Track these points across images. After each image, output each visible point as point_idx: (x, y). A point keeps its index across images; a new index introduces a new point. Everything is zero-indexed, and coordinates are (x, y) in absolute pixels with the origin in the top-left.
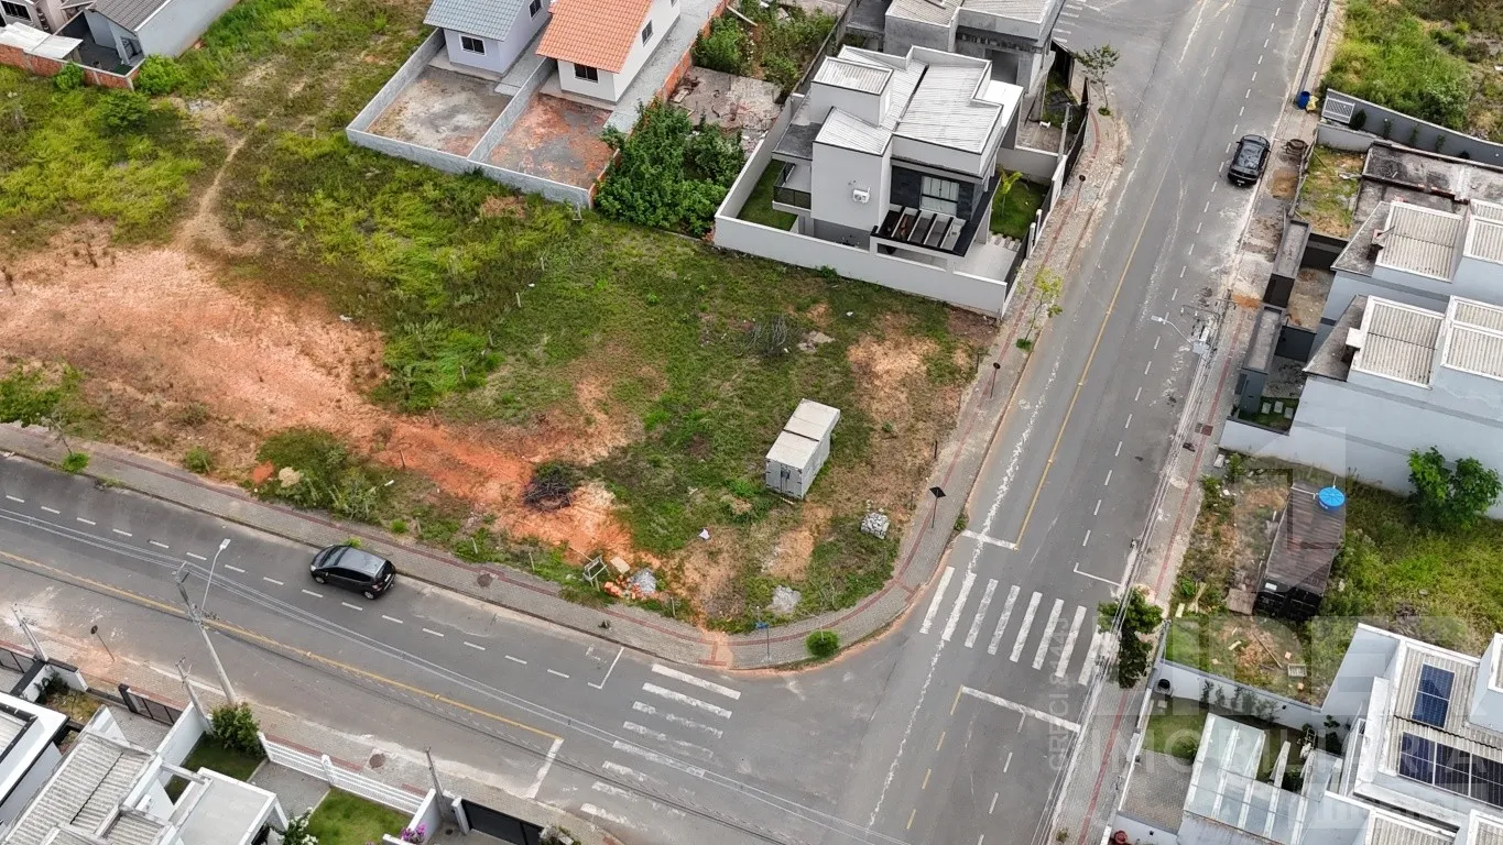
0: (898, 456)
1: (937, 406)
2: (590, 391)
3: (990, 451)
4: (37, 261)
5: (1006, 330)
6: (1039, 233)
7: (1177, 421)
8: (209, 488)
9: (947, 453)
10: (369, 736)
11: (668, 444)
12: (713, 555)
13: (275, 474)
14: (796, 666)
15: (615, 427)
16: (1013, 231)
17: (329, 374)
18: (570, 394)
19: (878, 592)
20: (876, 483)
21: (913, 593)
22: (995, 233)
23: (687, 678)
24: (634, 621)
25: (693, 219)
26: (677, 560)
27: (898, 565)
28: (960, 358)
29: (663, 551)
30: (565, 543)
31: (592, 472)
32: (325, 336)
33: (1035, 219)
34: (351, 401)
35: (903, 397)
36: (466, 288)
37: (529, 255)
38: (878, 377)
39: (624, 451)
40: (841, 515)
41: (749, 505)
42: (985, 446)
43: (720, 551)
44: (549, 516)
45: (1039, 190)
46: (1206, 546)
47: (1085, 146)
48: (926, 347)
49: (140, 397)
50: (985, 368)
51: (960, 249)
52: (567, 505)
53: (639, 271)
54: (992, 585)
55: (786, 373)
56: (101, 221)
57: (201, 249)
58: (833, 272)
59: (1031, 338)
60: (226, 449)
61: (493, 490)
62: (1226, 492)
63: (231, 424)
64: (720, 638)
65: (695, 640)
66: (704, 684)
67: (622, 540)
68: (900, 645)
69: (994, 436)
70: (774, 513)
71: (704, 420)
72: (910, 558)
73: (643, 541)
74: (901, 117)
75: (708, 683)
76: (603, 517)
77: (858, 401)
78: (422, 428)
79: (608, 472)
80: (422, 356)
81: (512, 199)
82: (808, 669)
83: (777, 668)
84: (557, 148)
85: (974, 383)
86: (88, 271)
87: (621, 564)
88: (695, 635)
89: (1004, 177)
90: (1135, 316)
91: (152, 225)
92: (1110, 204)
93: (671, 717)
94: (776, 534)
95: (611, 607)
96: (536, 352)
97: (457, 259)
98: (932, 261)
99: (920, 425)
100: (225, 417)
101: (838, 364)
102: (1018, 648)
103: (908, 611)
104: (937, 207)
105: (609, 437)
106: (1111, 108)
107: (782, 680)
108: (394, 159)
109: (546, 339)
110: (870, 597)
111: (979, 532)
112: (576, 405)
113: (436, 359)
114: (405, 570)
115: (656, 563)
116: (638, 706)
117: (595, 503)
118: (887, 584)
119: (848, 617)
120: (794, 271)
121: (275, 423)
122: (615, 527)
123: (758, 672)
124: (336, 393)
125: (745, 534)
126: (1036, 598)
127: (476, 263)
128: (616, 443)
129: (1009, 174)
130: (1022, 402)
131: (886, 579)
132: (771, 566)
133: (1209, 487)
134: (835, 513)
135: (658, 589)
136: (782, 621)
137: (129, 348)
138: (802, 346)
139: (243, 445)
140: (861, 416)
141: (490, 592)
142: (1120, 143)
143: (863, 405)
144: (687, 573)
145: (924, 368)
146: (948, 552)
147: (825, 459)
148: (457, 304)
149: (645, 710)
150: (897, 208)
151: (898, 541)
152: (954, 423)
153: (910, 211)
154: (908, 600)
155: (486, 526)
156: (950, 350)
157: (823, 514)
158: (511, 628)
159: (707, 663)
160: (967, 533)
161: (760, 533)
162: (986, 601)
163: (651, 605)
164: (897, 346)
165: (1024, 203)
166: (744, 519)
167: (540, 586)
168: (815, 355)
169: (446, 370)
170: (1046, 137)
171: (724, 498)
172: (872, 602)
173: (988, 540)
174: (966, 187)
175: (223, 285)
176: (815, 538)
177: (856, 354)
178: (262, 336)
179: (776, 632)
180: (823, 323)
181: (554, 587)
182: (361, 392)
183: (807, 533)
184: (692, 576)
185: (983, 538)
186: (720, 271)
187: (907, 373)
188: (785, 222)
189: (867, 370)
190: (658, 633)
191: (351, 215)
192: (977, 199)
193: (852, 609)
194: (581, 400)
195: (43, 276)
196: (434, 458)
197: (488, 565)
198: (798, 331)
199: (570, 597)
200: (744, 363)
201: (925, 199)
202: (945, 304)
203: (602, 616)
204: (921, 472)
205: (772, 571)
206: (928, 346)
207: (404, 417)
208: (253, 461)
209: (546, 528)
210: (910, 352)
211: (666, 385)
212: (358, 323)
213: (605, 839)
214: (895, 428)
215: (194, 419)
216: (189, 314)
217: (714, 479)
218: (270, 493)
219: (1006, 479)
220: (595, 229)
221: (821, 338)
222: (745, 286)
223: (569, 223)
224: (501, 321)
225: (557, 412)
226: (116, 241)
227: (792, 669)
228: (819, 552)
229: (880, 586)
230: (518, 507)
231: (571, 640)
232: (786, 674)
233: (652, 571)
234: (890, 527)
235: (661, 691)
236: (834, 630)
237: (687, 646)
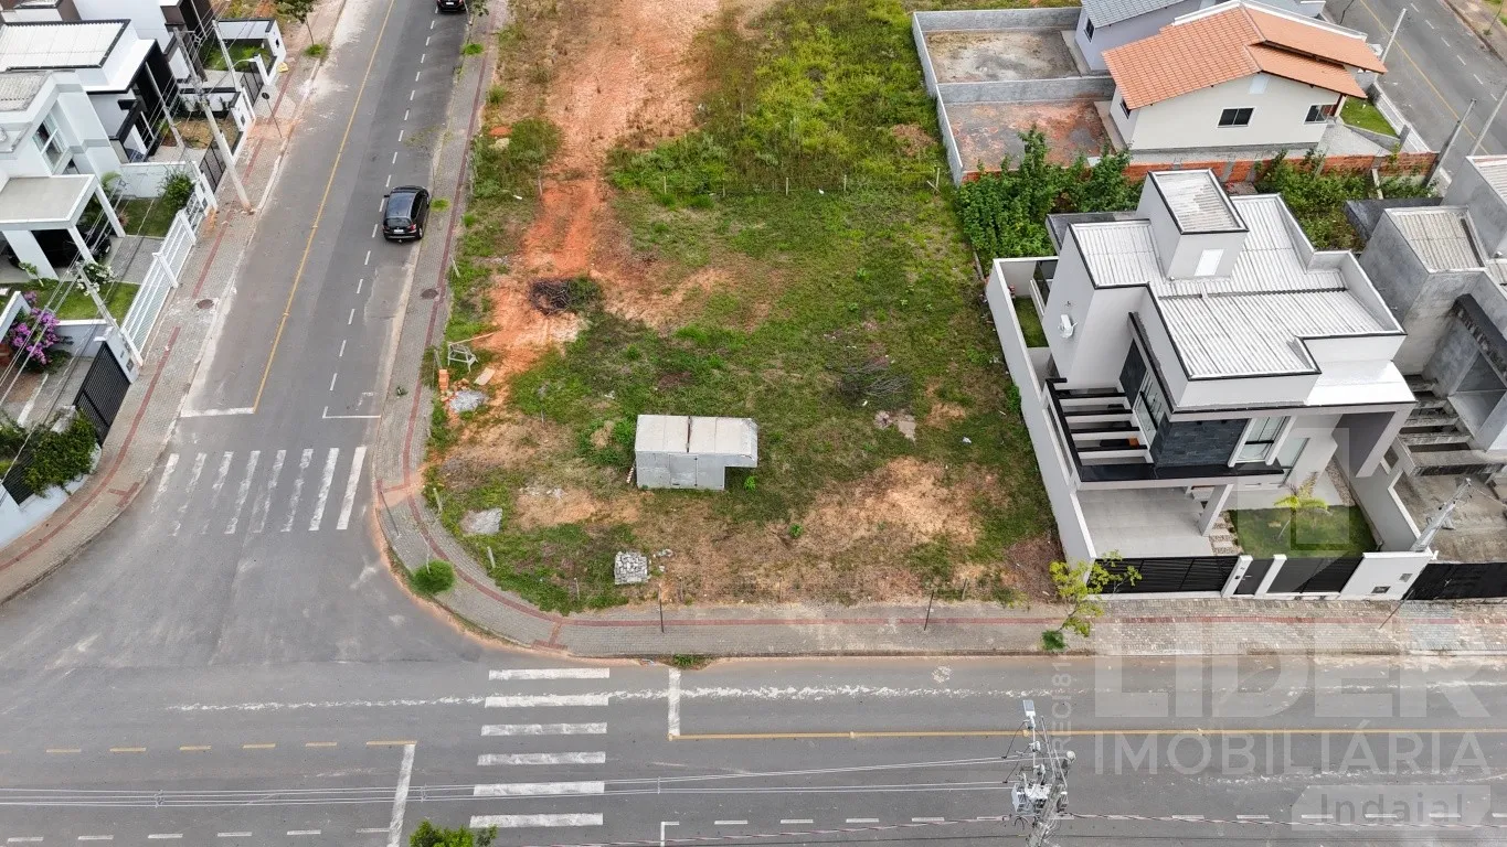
0: (758, 558)
1: (869, 572)
2: (707, 279)
3: (828, 657)
5: (1066, 610)
8: (474, 113)
9: (796, 609)
10: (236, 291)
11: (665, 356)
12: (526, 441)
13: (502, 137)
14: (397, 565)
15: (669, 312)
17: (629, 124)
19: (537, 609)
20: (702, 549)
21: (551, 644)
23: (355, 478)
24: (414, 410)
26: (507, 416)
27: (587, 615)
28: (968, 573)
29: (512, 403)
30: (497, 329)
31: (597, 315)
32: (673, 105)
34: (606, 144)
36: (782, 153)
38: (881, 499)
39: (640, 328)
40: (635, 532)
41: (605, 444)
42: (835, 649)
43: (534, 445)
44: (527, 307)
52: (546, 314)
54: (597, 728)
55: (828, 415)
60: (516, 105)
61: (542, 260)
63: (544, 96)
64: (417, 485)
65: (407, 466)
66: (351, 493)
67: (519, 367)
68: (463, 656)
70: (606, 470)
71: (715, 372)
72: (603, 624)
73: (522, 384)
75: (352, 498)
76: (543, 343)
78: (596, 193)
79: (604, 333)
82: (397, 578)
83: (390, 549)
87: (485, 376)
88: (413, 465)
93: (299, 483)
94: (579, 483)
95: (424, 389)
96: (737, 226)
99: (825, 565)
100: (549, 91)
102: (500, 789)
103: (519, 648)
105: (652, 312)
107: (374, 558)
110: (524, 603)
111: (686, 686)
114: (426, 245)
115: (498, 402)
116: (308, 453)
117: (566, 330)
118: (554, 613)
119: (481, 589)
120: (997, 370)
121: (555, 115)
122: (532, 356)
123: (379, 535)
124: (610, 133)
125: (565, 457)
126: (595, 788)
127: (819, 147)
131: (561, 610)
132: (531, 495)
134: (634, 525)
135: (462, 415)
136: (453, 529)
138: (882, 415)
139: (524, 111)
140: (803, 503)
141: (419, 303)
143: (822, 499)
144: (492, 430)
145: (925, 540)
146: (633, 660)
147: (709, 486)
148: (758, 155)
149: (304, 460)
151: (623, 602)
154: (538, 643)
155: (495, 272)
157: (628, 514)
158: (380, 333)
159: (379, 487)
160: (674, 673)
161: (573, 469)
162: (566, 728)
163: (440, 417)
166: (584, 448)
167: (437, 330)
171: (609, 423)
172: (517, 606)
173: (674, 700)
176: (588, 520)
179: (438, 532)
180: (934, 422)
181: (438, 340)
182: (618, 146)
183: (592, 510)
184: (490, 435)
185: (674, 694)
189: (882, 486)
190: (405, 434)
193: (498, 590)
194: (691, 278)
196: (563, 213)
197: (448, 290)
198: (904, 403)
199: (428, 355)
202: (1054, 527)
203: (413, 386)
204: (746, 590)
205: (522, 498)
207: (602, 180)
208: (511, 122)
209: (509, 308)
210: (945, 516)
213: (137, 484)
215: (539, 80)
217: (633, 407)
219: (791, 690)
221: (906, 427)
223: (922, 181)
224: (758, 189)
225: (665, 267)
227: (392, 563)
228: (567, 531)
229: (547, 607)
230: (528, 282)
231: (378, 377)
232: (385, 560)
233: (485, 402)
234: (639, 585)
235: (331, 464)
236: (458, 581)
237: (396, 463)
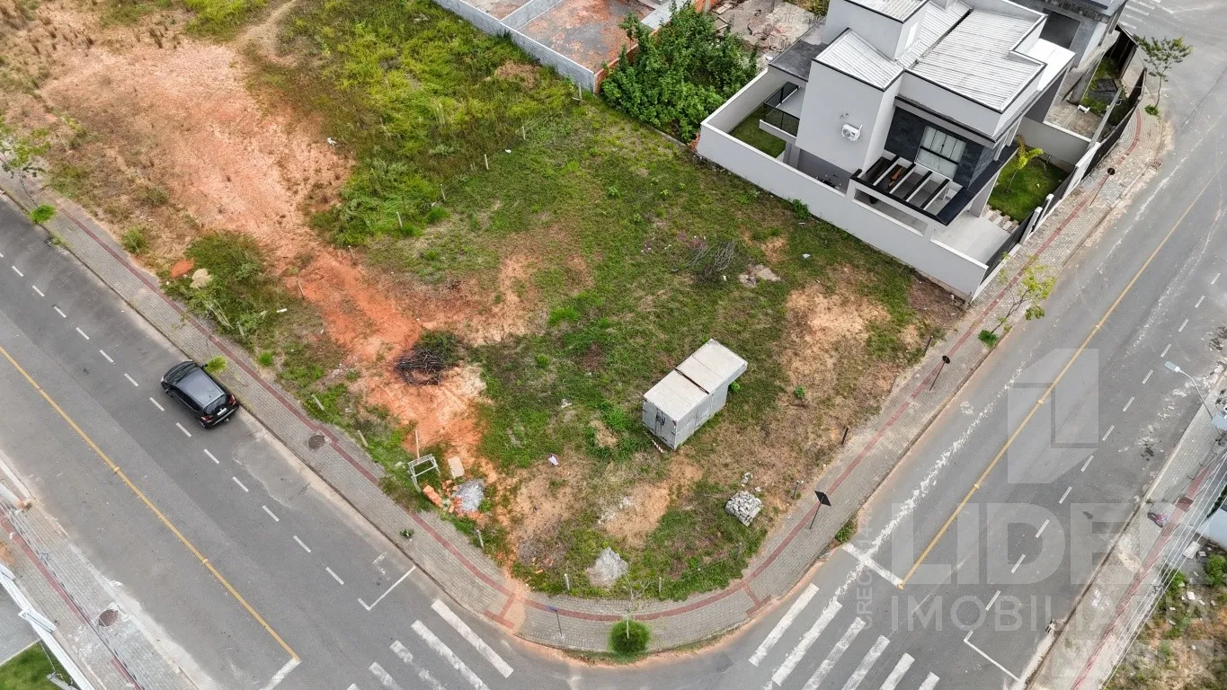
0: (800, 430)
1: (865, 382)
2: (514, 268)
3: (908, 453)
4: (122, 33)
5: (972, 316)
6: (1044, 220)
7: (1149, 481)
8: (132, 270)
9: (856, 442)
10: (119, 584)
11: (564, 345)
12: (554, 486)
13: (191, 272)
14: (589, 657)
15: (521, 313)
16: (1013, 211)
17: (289, 189)
18: (494, 266)
19: (719, 591)
20: (765, 454)
21: (759, 605)
22: (993, 209)
23: (463, 629)
24: (439, 538)
25: (683, 122)
26: (515, 480)
27: (754, 562)
28: (910, 336)
29: (505, 466)
30: (413, 424)
31: (475, 354)
32: (306, 153)
33: (1042, 203)
34: (294, 219)
35: (830, 362)
36: (447, 139)
37: (518, 121)
38: (811, 332)
39: (518, 340)
40: (711, 481)
41: (615, 440)
42: (905, 445)
43: (564, 484)
44: (413, 390)
45: (1057, 175)
46: (1147, 662)
47: (1121, 141)
48: (876, 313)
49: (124, 168)
50: (933, 354)
51: (945, 217)
52: (435, 383)
53: (613, 162)
54: (857, 626)
55: (715, 303)
56: (188, 11)
57: (251, 54)
58: (804, 208)
59: (998, 333)
60: (166, 235)
61: (373, 346)
62: (1191, 596)
63: (182, 214)
64: (521, 590)
65: (493, 583)
66: (478, 643)
67: (471, 438)
68: (719, 669)
69: (919, 435)
70: (638, 456)
71: (610, 330)
72: (771, 559)
73: (492, 448)
74: (922, 56)
75: (483, 645)
76: (464, 407)
77: (780, 354)
78: (341, 263)
79: (497, 363)
80: (375, 193)
81: (528, 67)
82: (601, 666)
83: (568, 652)
84: (592, 31)
85: (917, 367)
86: (154, 50)
87: (456, 466)
88: (495, 577)
89: (1021, 150)
90: (1128, 340)
91: (223, 23)
92: (1132, 208)
93: (425, 675)
94: (632, 482)
95: (424, 515)
96: (482, 216)
97: (450, 111)
98: (913, 223)
99: (839, 400)
100: (181, 206)
101: (773, 305)
103: (745, 628)
104: (935, 164)
105: (510, 322)
106: (1160, 109)
107: (565, 670)
108: (444, 10)
109: (497, 206)
110: (708, 595)
111: (864, 548)
112: (494, 280)
113: (385, 199)
114: (250, 406)
115: (493, 477)
116: (397, 647)
117: (467, 384)
118: (733, 583)
119: (668, 614)
120: (765, 198)
121: (216, 223)
122: (470, 423)
123: (544, 650)
124: (285, 208)
125: (598, 472)
126: (906, 662)
127: (467, 118)
128: (513, 330)
129: (1028, 149)
130: (965, 404)
131: (734, 576)
132: (611, 520)
133: (1171, 584)
134: (705, 477)
135: (481, 509)
136: (593, 593)
137: (141, 124)
138: (743, 278)
139: (180, 237)
140: (777, 372)
141: (316, 457)
142: (1162, 146)
143: (783, 360)
144: (518, 500)
145: (865, 336)
146: (819, 564)
147: (717, 410)
148: (431, 151)
149: (402, 655)
150: (890, 155)
151: (764, 532)
152: (878, 409)
153: (903, 162)
154: (750, 612)
155: (347, 383)
156: (901, 322)
157: (690, 473)
158: (316, 504)
159: (493, 617)
160: (849, 548)
161: (615, 476)
162: (842, 645)
163: (465, 525)
164: (845, 303)
165: (1035, 185)
166: (604, 454)
167: (365, 465)
168: (752, 291)
169: (392, 211)
170: (1081, 122)
171: (594, 423)
172: (707, 602)
173: (871, 564)
174: (974, 148)
175: (250, 87)
176: (672, 501)
177: (797, 300)
178: (253, 140)
179: (586, 605)
180: (775, 259)
181: (379, 472)
182: (307, 214)
183: (665, 492)
184: (522, 504)
185: (866, 560)
186: (691, 180)
187: (844, 336)
188: (774, 147)
189: (801, 322)
190: (457, 562)
191: (384, 50)
192: (982, 166)
193: (681, 604)
194: (502, 276)
195: (118, 46)
196: (337, 296)
197: (327, 426)
198: (745, 260)
199: (389, 488)
200: (676, 281)
201: (924, 155)
202: (913, 271)
203: (409, 522)
204: (820, 456)
205: (609, 527)
206: (879, 313)
207: (331, 249)
208: (181, 254)
209: (402, 402)
210: (855, 313)
211: (590, 282)
212: (341, 149)
214: (809, 396)
215: (155, 201)
216: (207, 105)
217: (592, 398)
218: (178, 291)
219: (916, 493)
220: (591, 112)
221: (765, 274)
222: (711, 202)
223: (567, 101)
224: (464, 178)
225: (473, 282)
226: (189, 31)
227: (583, 659)
228: (670, 519)
229: (723, 584)
230: (387, 370)
231: (367, 540)
232: (574, 663)
233: (484, 485)
234: (760, 513)
235: (430, 637)
236: (649, 625)
237: (481, 589)
